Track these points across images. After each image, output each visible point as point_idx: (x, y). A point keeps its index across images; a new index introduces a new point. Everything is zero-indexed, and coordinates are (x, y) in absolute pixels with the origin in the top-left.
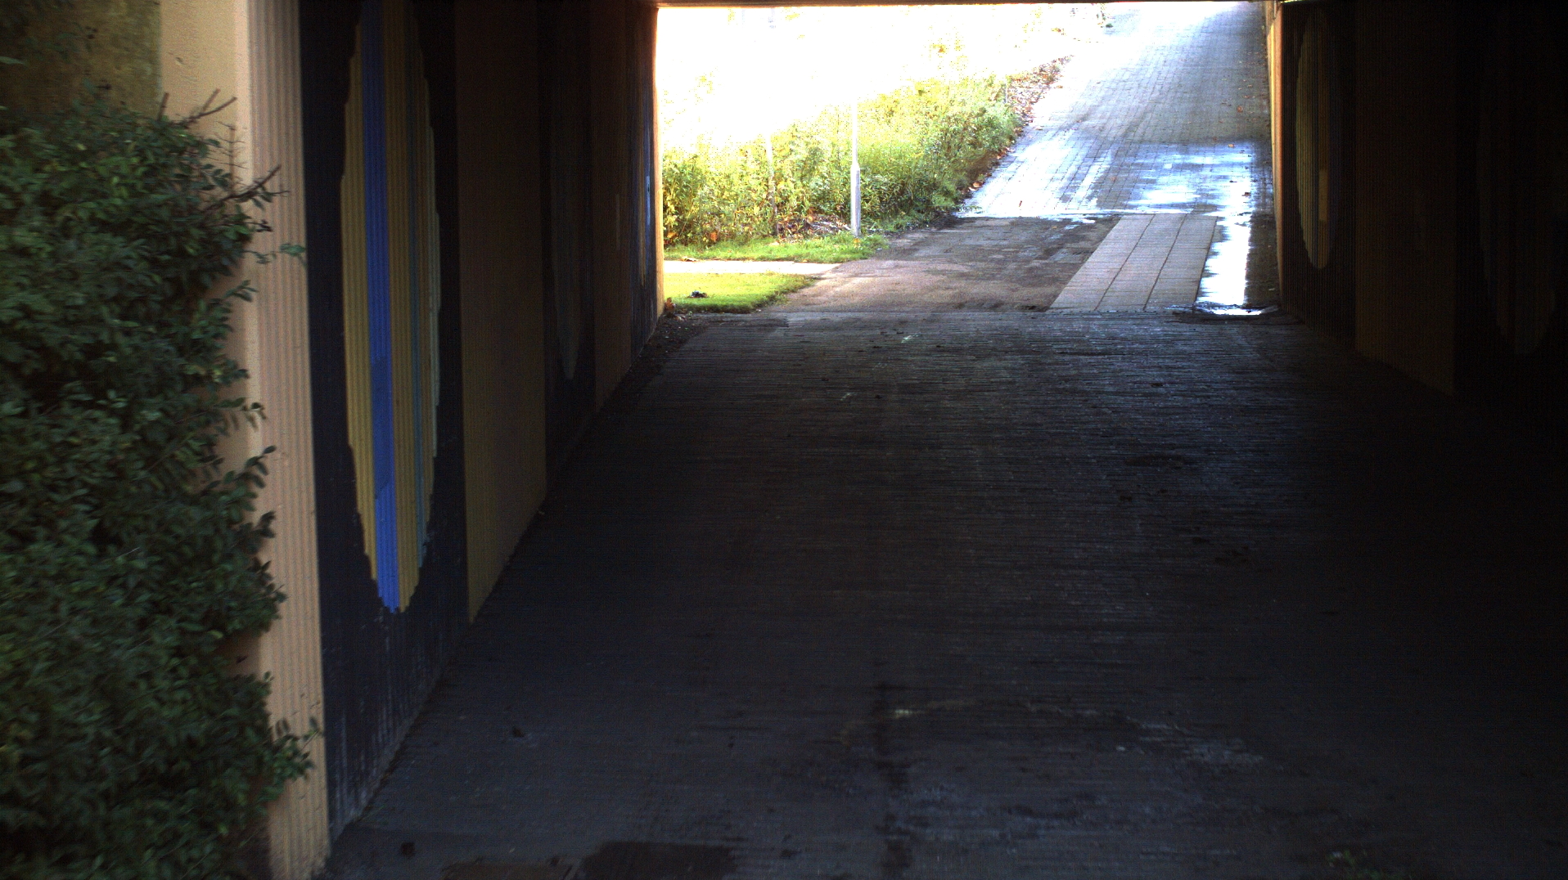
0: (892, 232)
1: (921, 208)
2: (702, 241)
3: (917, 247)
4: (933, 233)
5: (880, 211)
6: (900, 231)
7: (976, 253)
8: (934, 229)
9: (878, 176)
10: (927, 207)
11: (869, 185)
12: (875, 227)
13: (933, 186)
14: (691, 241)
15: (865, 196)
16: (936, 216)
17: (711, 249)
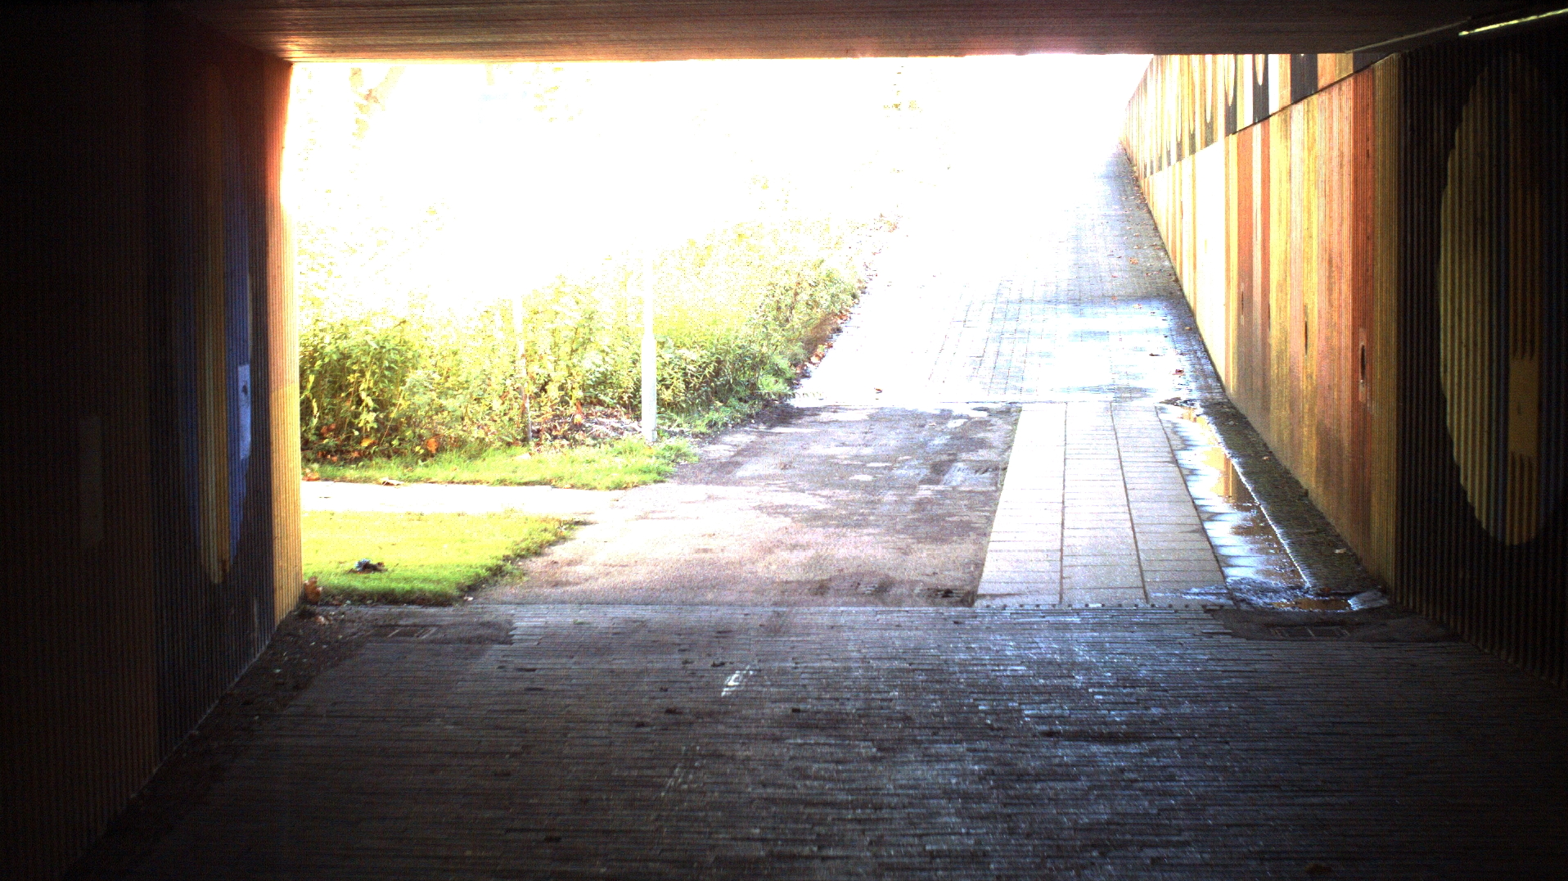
0: (703, 434)
1: (742, 394)
2: (413, 451)
3: (740, 459)
4: (761, 434)
5: (685, 401)
6: (714, 432)
7: (829, 474)
8: (762, 427)
9: (683, 351)
10: (752, 394)
11: (670, 363)
12: (678, 426)
13: (759, 363)
14: (398, 453)
15: (664, 379)
16: (765, 406)
17: (427, 466)
